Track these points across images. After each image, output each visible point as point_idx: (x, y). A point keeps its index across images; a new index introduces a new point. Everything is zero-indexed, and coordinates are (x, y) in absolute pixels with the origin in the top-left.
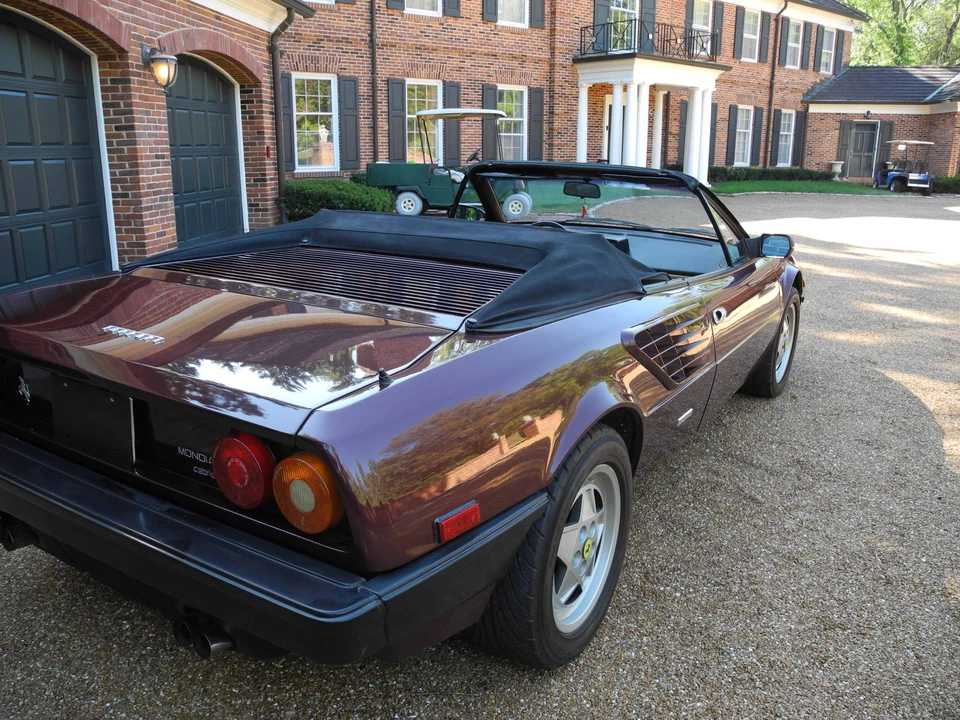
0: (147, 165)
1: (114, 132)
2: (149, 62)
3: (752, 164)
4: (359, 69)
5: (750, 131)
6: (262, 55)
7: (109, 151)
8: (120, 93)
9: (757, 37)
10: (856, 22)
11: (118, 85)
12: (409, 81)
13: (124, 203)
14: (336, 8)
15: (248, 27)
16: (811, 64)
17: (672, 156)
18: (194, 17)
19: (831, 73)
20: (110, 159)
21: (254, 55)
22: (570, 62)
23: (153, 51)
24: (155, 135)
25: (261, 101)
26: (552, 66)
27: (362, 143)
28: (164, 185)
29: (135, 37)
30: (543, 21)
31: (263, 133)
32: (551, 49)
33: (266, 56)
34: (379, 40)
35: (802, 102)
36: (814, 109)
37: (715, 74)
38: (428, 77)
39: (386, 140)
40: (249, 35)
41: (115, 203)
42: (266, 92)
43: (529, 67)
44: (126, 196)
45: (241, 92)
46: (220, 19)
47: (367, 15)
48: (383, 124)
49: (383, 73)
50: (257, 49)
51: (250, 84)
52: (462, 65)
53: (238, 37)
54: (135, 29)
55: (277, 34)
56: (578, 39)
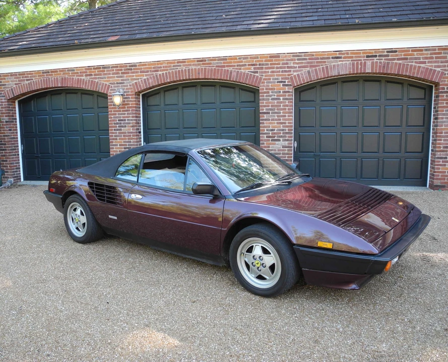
1: (435, 120)
7: (432, 129)
8: (437, 102)
11: (437, 98)
20: (432, 133)
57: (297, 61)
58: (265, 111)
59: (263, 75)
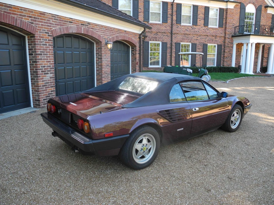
0: (104, 67)
1: (98, 60)
2: (106, 44)
4: (167, 40)
6: (137, 39)
7: (96, 64)
8: (100, 51)
11: (100, 49)
12: (182, 43)
13: (99, 76)
14: (162, 24)
15: (133, 33)
17: (264, 64)
18: (119, 32)
20: (96, 66)
21: (135, 40)
22: (231, 37)
23: (108, 41)
24: (107, 60)
25: (136, 51)
26: (225, 38)
27: (167, 60)
28: (108, 72)
29: (104, 38)
30: (223, 25)
31: (136, 59)
32: (225, 33)
33: (138, 39)
34: (174, 32)
38: (187, 42)
39: (174, 59)
40: (134, 35)
41: (97, 76)
42: (138, 48)
44: (99, 74)
45: (131, 48)
46: (126, 32)
47: (170, 26)
48: (174, 55)
49: (174, 41)
50: (136, 38)
51: (134, 46)
52: (197, 38)
53: (131, 36)
54: (104, 37)
55: (141, 34)
56: (233, 30)
57: (54, 20)
58: (39, 53)
59: (36, 26)
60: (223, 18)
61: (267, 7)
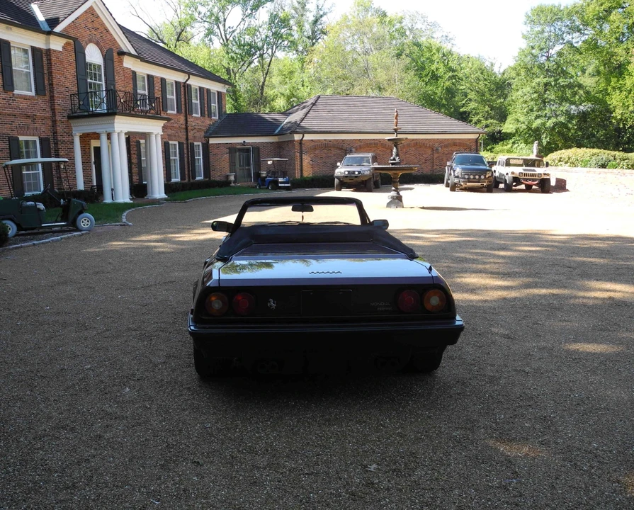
3: (181, 179)
5: (178, 158)
9: (175, 97)
10: (227, 86)
16: (206, 113)
17: (136, 178)
19: (217, 118)
22: (65, 119)
26: (54, 122)
30: (45, 90)
32: (52, 110)
35: (205, 137)
36: (212, 141)
37: (162, 123)
43: (39, 124)
56: (69, 102)
60: (43, 74)
61: (122, 53)
